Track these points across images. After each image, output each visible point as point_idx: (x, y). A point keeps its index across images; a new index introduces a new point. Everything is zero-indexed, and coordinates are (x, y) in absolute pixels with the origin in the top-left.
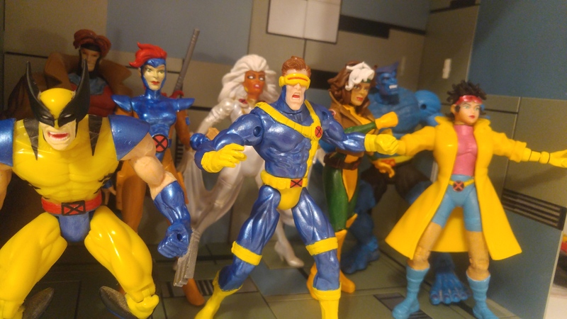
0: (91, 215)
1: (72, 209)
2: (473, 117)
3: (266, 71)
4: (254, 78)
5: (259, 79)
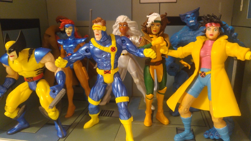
3: (127, 22)
4: (121, 26)
5: (123, 26)
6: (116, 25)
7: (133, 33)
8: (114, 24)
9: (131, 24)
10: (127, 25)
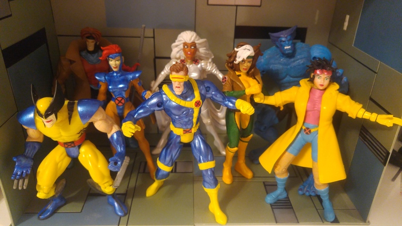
0: (79, 147)
1: (69, 146)
2: (322, 85)
3: (196, 42)
4: (187, 47)
5: (191, 47)
6: (177, 43)
7: (203, 55)
8: (175, 42)
9: (200, 44)
10: (195, 47)
